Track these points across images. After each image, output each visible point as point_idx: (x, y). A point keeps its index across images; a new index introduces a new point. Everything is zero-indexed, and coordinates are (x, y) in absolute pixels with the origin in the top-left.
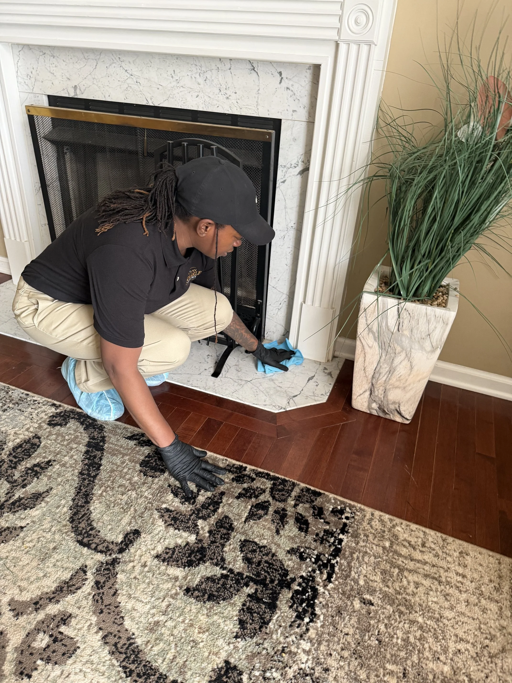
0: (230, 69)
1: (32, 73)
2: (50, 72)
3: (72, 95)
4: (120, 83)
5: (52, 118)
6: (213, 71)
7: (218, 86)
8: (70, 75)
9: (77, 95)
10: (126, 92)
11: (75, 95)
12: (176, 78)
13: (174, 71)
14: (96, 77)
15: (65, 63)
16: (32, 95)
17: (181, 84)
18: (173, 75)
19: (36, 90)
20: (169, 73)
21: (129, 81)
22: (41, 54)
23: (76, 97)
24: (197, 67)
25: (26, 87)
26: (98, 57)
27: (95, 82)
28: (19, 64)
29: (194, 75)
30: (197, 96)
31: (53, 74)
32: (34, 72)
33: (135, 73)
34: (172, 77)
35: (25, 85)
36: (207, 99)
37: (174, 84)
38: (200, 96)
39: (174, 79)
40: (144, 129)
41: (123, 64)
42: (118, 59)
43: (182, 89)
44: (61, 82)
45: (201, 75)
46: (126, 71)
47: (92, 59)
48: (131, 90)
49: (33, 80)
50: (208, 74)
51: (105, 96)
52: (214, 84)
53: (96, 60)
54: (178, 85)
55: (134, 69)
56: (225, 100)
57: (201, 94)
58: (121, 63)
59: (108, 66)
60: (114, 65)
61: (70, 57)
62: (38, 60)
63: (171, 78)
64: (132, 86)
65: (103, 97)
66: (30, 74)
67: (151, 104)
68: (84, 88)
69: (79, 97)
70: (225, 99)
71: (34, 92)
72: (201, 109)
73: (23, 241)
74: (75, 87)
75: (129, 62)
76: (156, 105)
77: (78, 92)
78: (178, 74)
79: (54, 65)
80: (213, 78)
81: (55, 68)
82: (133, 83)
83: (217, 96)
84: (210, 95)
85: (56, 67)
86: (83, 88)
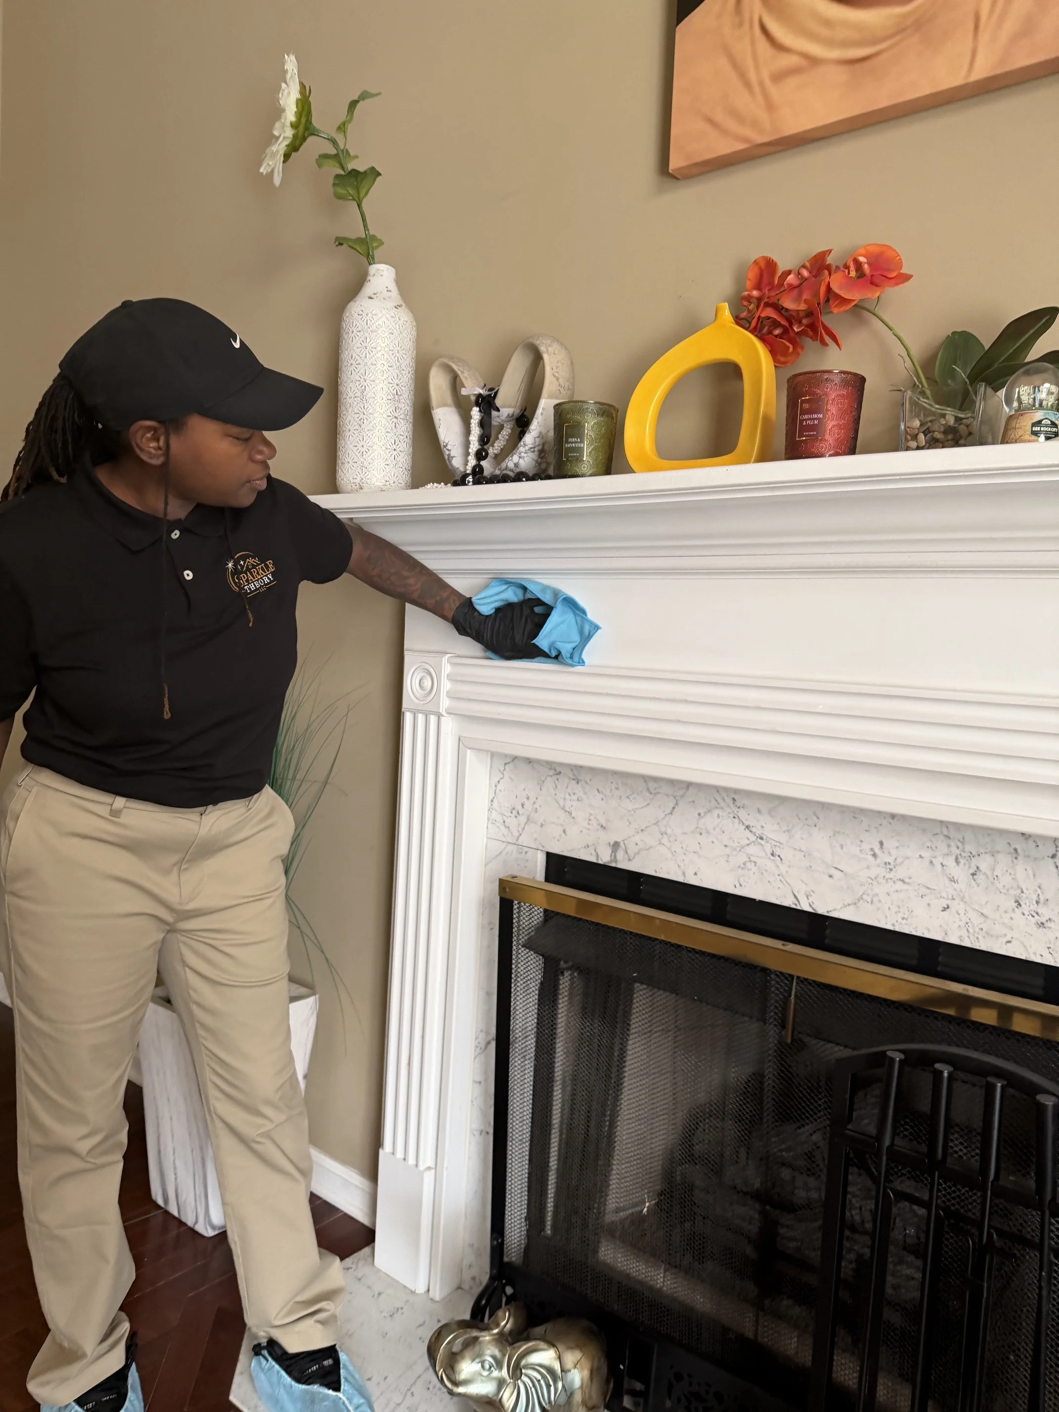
0: (1053, 856)
1: (523, 805)
2: (563, 808)
3: (605, 858)
4: (728, 851)
5: (546, 911)
6: (1000, 857)
7: (1012, 892)
8: (608, 821)
9: (616, 861)
10: (740, 871)
11: (611, 861)
12: (883, 857)
13: (881, 843)
14: (669, 831)
15: (599, 796)
16: (514, 848)
17: (901, 873)
18: (877, 851)
19: (524, 840)
20: (866, 847)
21: (752, 850)
22: (552, 772)
23: (613, 865)
24: (952, 844)
25: (505, 831)
26: (681, 792)
27: (665, 840)
28: (499, 787)
29: (940, 859)
30: (944, 909)
31: (570, 813)
32: (528, 805)
33: (771, 836)
34: (875, 855)
35: (503, 827)
36: (977, 920)
37: (881, 871)
38: (953, 910)
39: (878, 861)
40: (792, 976)
41: (742, 813)
42: (730, 802)
43: (899, 885)
44: (585, 831)
45: (962, 861)
46: (748, 827)
47: (667, 795)
48: (754, 869)
49: (523, 819)
50: (985, 862)
51: (684, 874)
52: (1000, 886)
53: (675, 797)
54: (888, 876)
55: (770, 828)
56: (1033, 929)
57: (956, 905)
58: (735, 810)
59: (702, 812)
60: (717, 812)
61: (614, 786)
62: (541, 784)
63: (872, 859)
64: (760, 862)
65: (680, 873)
66: (519, 807)
67: (806, 908)
68: (636, 849)
69: (621, 865)
70: (1035, 927)
71: (520, 842)
72: (953, 939)
73: (422, 1167)
74: (616, 846)
75: (759, 811)
76: (821, 911)
77: (620, 855)
78: (893, 852)
79: (575, 797)
80: (998, 872)
81: (575, 803)
82: (763, 854)
83: (1008, 916)
84: (985, 911)
85: (578, 800)
86: (632, 850)
